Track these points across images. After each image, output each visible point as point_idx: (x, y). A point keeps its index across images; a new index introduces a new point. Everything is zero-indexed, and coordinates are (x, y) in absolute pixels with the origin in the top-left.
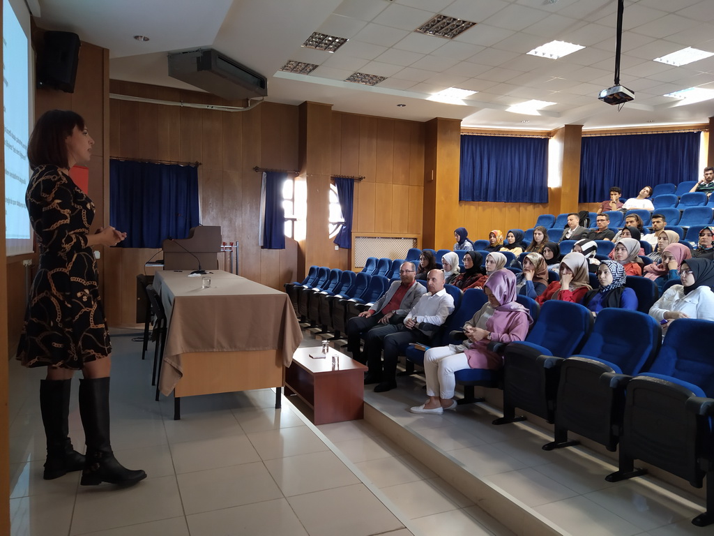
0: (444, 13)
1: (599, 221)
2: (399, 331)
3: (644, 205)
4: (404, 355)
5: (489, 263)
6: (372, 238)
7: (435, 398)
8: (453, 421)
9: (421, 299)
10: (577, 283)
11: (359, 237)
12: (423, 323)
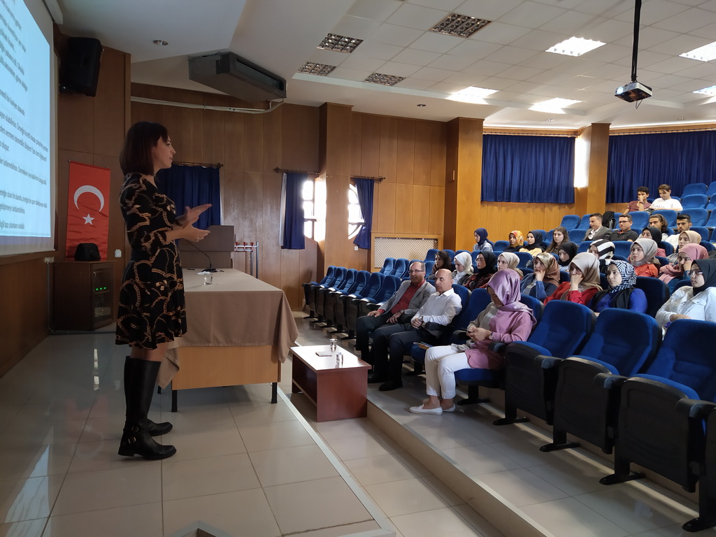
0: (458, 12)
1: (621, 222)
2: (405, 330)
3: (672, 206)
4: (409, 354)
5: (501, 263)
6: (392, 239)
7: (436, 397)
9: (429, 299)
10: (587, 284)
11: (379, 238)
12: (429, 323)
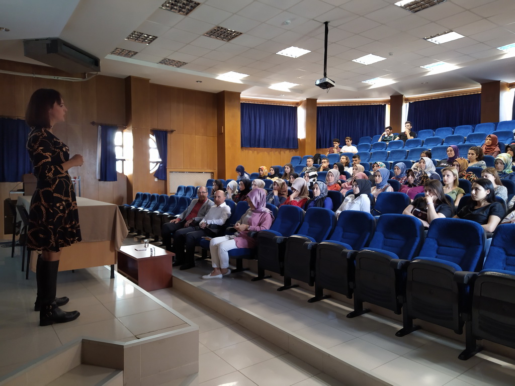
0: (221, 26)
1: (323, 162)
2: (196, 230)
5: (254, 186)
6: (182, 172)
7: (218, 268)
8: (229, 282)
9: (210, 209)
11: (172, 172)
12: (211, 224)
